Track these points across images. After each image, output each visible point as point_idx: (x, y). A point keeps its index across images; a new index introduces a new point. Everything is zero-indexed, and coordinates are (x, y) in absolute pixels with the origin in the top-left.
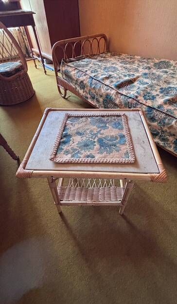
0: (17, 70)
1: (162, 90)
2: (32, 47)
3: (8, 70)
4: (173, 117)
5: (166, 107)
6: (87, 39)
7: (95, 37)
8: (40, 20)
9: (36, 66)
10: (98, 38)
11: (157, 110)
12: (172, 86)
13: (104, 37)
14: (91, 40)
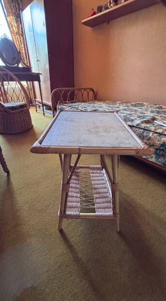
0: (22, 106)
1: (139, 117)
2: (35, 97)
3: (14, 105)
4: (149, 131)
5: (143, 125)
6: (80, 90)
7: (85, 89)
8: (45, 81)
9: (37, 110)
10: (88, 90)
11: (137, 127)
12: (146, 115)
13: (92, 90)
14: (82, 91)
